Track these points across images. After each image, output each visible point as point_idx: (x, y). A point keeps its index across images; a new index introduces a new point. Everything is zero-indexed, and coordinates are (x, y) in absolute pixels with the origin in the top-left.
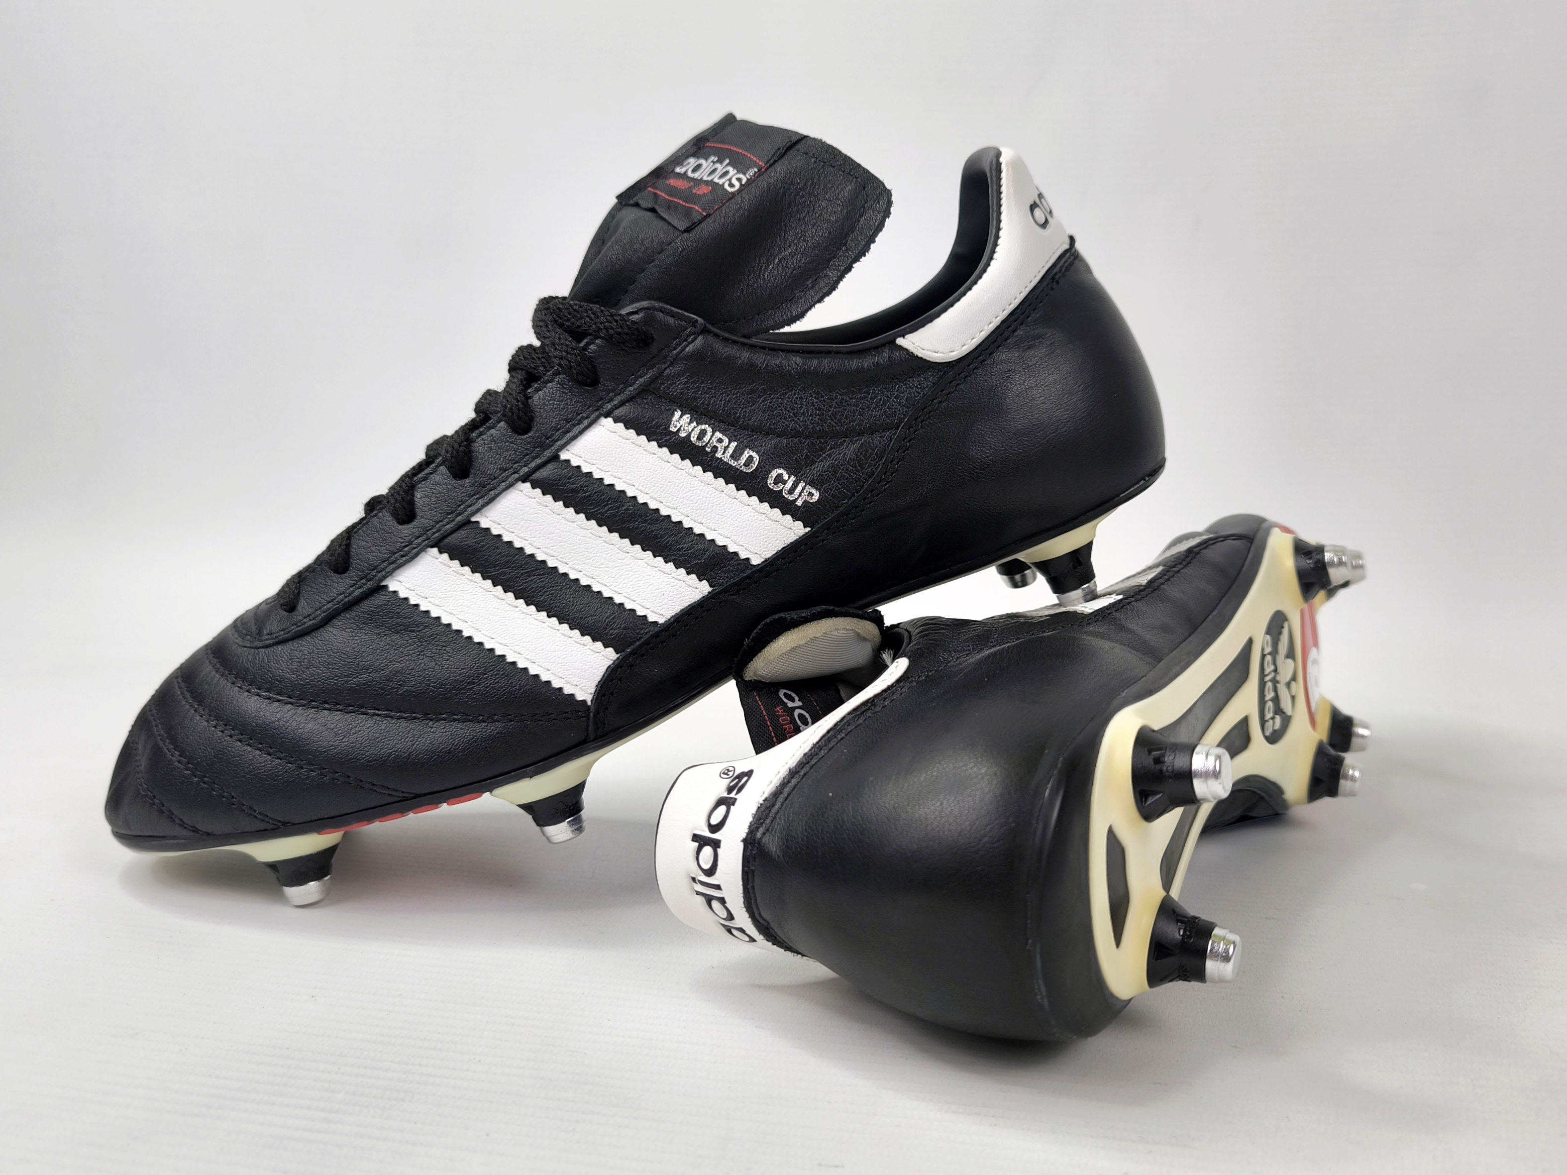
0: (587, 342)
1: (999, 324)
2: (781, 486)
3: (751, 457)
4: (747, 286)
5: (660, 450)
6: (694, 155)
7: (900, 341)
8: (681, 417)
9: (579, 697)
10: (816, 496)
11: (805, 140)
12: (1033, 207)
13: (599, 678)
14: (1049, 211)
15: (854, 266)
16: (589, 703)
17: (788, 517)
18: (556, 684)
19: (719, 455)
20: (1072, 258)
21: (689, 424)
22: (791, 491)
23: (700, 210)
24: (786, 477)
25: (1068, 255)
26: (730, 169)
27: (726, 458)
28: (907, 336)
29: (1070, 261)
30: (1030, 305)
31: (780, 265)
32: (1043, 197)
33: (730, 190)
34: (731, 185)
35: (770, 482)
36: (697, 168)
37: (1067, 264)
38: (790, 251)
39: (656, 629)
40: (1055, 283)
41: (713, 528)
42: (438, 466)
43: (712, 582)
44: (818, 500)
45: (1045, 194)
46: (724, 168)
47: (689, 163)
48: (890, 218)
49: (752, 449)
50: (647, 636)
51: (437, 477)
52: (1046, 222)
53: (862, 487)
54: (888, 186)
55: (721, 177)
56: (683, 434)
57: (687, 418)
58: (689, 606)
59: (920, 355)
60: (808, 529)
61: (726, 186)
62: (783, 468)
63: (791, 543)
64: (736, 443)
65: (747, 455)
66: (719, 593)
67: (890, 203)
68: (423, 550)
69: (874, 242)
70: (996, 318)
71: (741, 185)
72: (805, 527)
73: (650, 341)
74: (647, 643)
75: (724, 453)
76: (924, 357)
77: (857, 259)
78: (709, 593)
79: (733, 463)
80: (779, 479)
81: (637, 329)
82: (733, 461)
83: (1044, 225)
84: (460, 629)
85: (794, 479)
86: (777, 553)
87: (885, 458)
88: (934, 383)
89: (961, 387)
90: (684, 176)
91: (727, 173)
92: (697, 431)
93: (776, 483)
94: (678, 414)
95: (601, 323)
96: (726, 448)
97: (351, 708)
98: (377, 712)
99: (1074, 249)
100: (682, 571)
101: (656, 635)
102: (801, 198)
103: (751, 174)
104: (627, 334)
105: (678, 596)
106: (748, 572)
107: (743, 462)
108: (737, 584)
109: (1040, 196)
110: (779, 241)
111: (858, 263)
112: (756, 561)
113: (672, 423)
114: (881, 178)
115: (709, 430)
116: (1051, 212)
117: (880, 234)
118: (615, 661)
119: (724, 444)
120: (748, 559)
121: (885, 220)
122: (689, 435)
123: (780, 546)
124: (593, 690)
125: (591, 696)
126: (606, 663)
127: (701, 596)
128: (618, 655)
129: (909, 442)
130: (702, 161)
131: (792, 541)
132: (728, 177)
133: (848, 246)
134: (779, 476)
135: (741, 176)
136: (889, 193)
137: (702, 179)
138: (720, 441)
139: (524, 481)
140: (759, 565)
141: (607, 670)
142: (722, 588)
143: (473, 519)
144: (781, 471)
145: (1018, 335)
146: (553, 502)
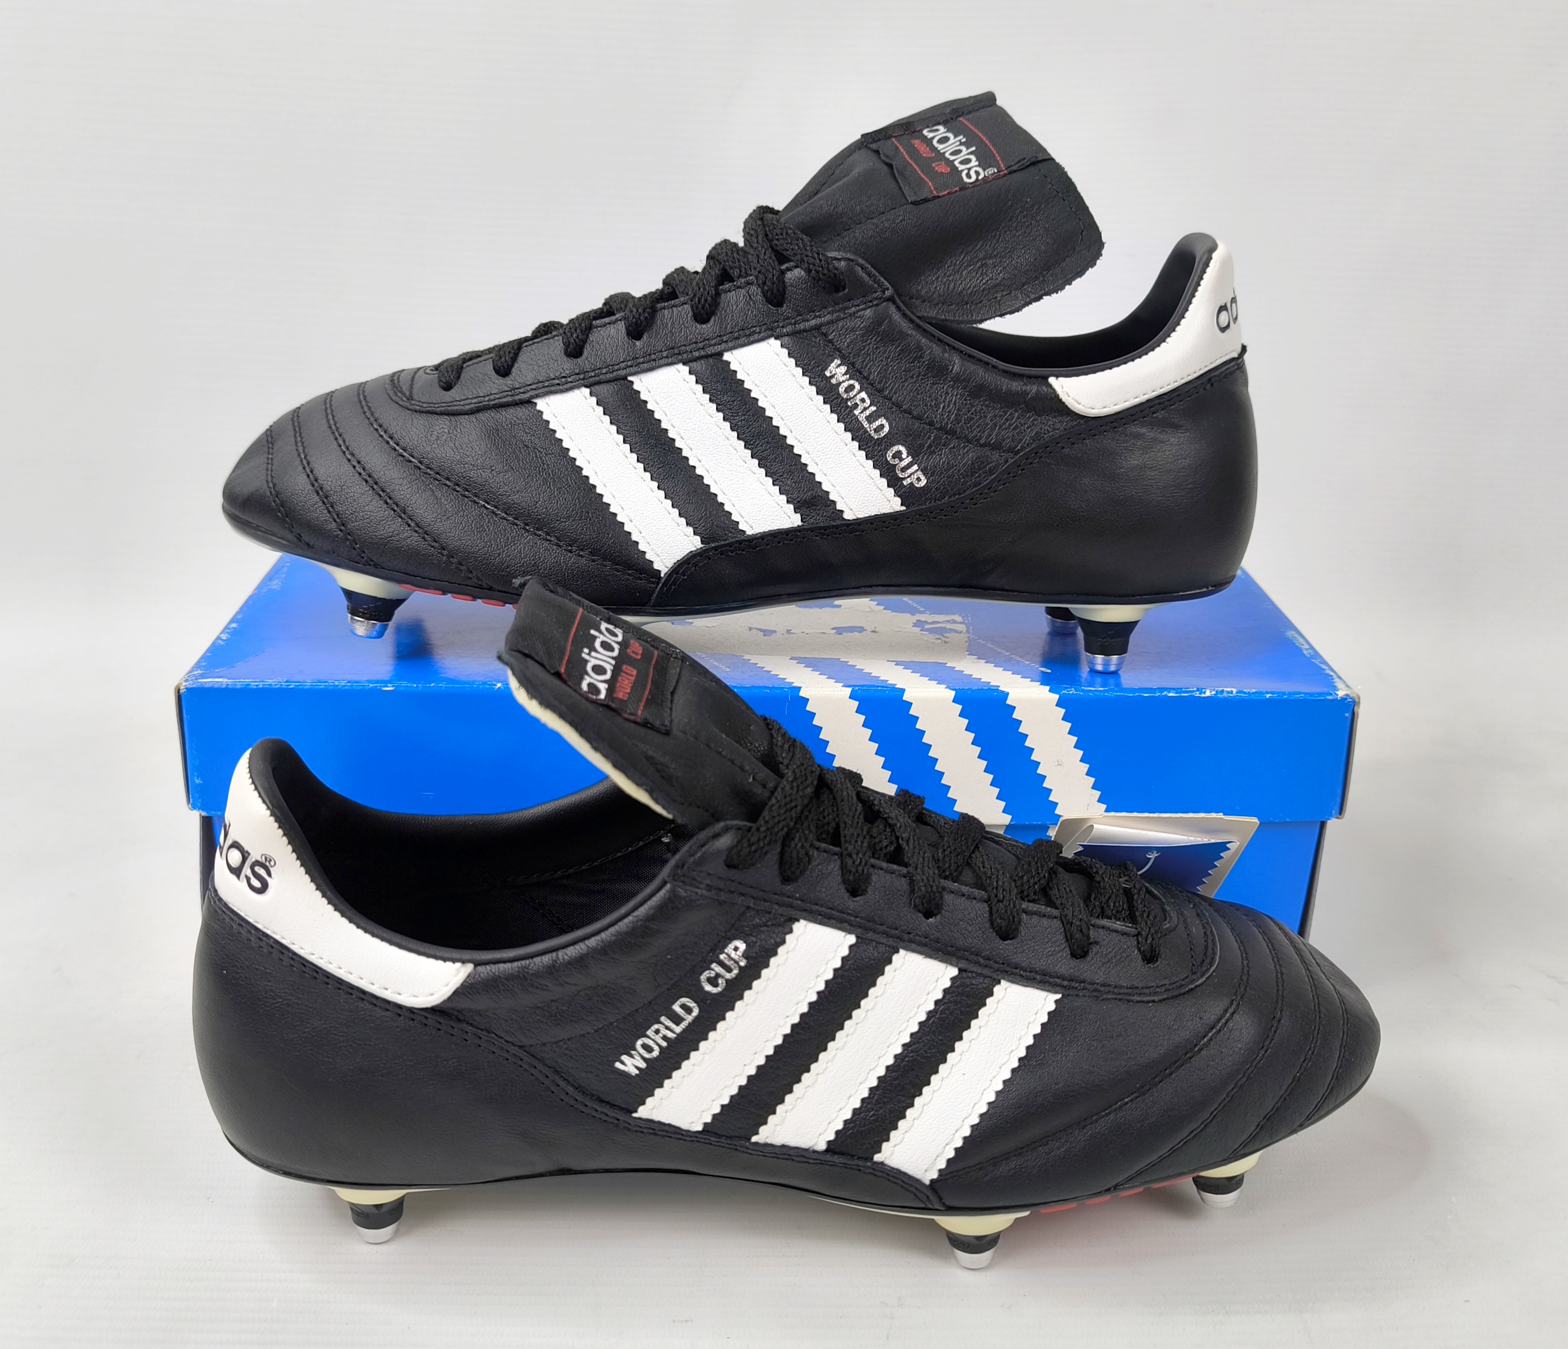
0: (787, 267)
1: (1144, 401)
2: (897, 461)
3: (882, 426)
4: (944, 275)
5: (810, 387)
6: (945, 123)
7: (1052, 380)
8: (839, 366)
9: (656, 566)
10: (924, 482)
11: (1050, 162)
12: (1223, 308)
13: (679, 558)
14: (1234, 316)
15: (1044, 297)
16: (662, 575)
17: (892, 490)
18: (642, 547)
19: (856, 412)
20: (1236, 367)
21: (843, 375)
22: (904, 470)
23: (932, 188)
24: (904, 456)
25: (1234, 363)
26: (973, 158)
27: (862, 418)
28: (1060, 379)
29: (1232, 369)
30: (1179, 395)
31: (981, 269)
32: (1236, 302)
33: (966, 180)
34: (969, 176)
35: (890, 455)
36: (944, 140)
37: (1228, 371)
38: (994, 260)
39: (743, 538)
40: (1209, 385)
41: (825, 472)
42: (617, 320)
43: (805, 518)
44: (924, 487)
45: (1238, 299)
46: (968, 154)
47: (937, 130)
48: (1093, 269)
49: (887, 419)
50: (734, 540)
51: (612, 330)
52: (1228, 326)
53: (965, 491)
54: (1104, 239)
55: (961, 163)
56: (834, 381)
57: (843, 369)
58: (778, 530)
59: (1064, 400)
60: (904, 508)
61: (964, 175)
62: (906, 447)
63: (884, 514)
64: (875, 408)
65: (880, 423)
66: (805, 529)
67: (1099, 255)
68: (578, 387)
69: (1070, 284)
70: (1144, 395)
71: (977, 180)
72: (902, 505)
73: (841, 289)
74: (730, 545)
75: (862, 412)
76: (1067, 403)
77: (1048, 294)
78: (798, 526)
79: (866, 425)
80: (898, 455)
81: (835, 275)
82: (866, 422)
83: (1223, 330)
84: (582, 466)
85: (910, 460)
86: (869, 517)
87: (995, 475)
88: (1065, 429)
89: (1087, 441)
90: (929, 142)
91: (968, 161)
92: (846, 384)
93: (894, 457)
94: (837, 362)
95: (807, 256)
96: (865, 409)
97: (467, 493)
98: (486, 505)
99: (1241, 360)
100: (784, 498)
101: (740, 542)
102: (1024, 217)
103: (990, 172)
104: (824, 274)
105: (772, 518)
106: (839, 522)
107: (875, 427)
108: (825, 528)
109: (1234, 300)
110: (988, 246)
111: (1048, 297)
112: (848, 516)
113: (829, 368)
114: (1101, 229)
115: (857, 387)
116: (1236, 318)
117: (1079, 280)
118: (698, 549)
119: (865, 404)
120: (842, 511)
121: (1088, 269)
122: (839, 384)
123: (873, 512)
124: (670, 565)
125: (667, 570)
126: (690, 547)
127: (790, 526)
128: (703, 546)
129: (1022, 470)
130: (950, 135)
131: (886, 512)
132: (968, 166)
133: (1046, 279)
134: (899, 452)
135: (980, 170)
136: (1101, 245)
137: (944, 153)
138: (863, 400)
139: (684, 364)
140: (849, 520)
141: (688, 554)
142: (811, 526)
143: (630, 378)
144: (902, 448)
145: (1156, 417)
146: (702, 392)
